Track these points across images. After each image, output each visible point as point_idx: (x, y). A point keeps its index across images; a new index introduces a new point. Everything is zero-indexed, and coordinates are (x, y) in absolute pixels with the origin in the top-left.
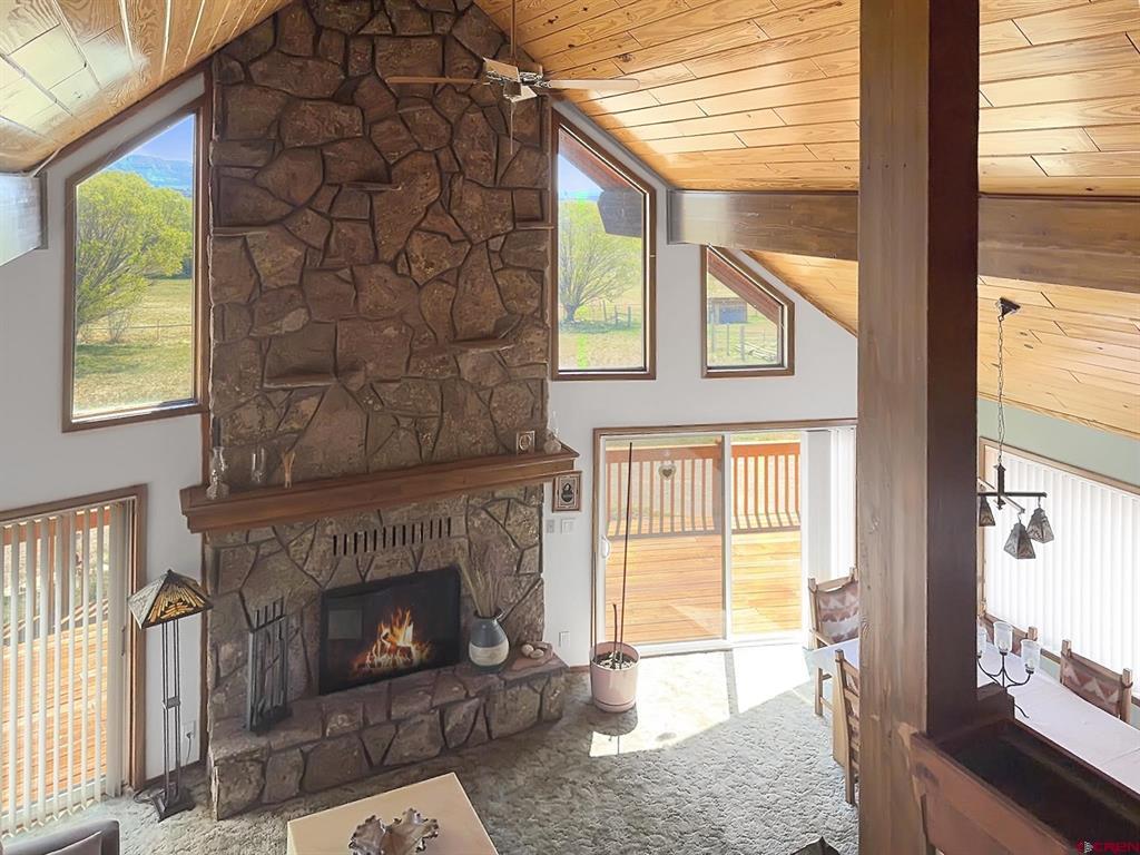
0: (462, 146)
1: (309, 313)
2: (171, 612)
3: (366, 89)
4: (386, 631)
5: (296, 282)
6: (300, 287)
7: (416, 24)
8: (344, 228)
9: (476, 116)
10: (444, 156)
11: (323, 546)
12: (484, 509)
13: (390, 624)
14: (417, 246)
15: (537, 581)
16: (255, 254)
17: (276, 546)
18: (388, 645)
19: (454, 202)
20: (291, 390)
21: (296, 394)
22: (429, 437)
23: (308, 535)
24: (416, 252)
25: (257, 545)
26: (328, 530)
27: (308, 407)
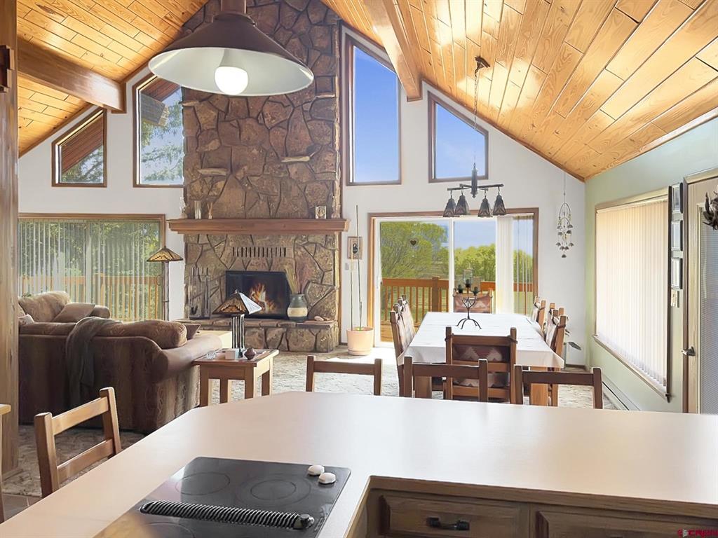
1: (220, 142)
4: (253, 292)
5: (214, 127)
6: (216, 129)
11: (228, 251)
12: (303, 246)
13: (256, 290)
14: (267, 109)
15: (332, 290)
16: (198, 114)
17: (209, 247)
20: (213, 177)
21: (215, 179)
22: (273, 205)
23: (222, 245)
24: (266, 112)
25: (202, 245)
26: (231, 244)
27: (220, 185)
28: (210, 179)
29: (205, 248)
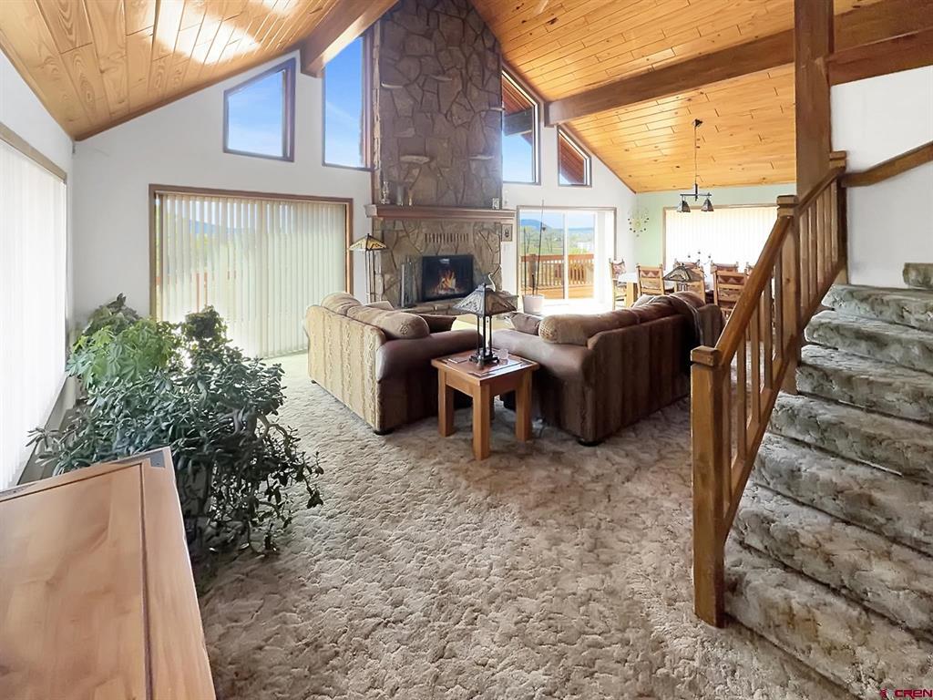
0: (471, 68)
1: (415, 131)
2: (374, 247)
3: (436, 34)
4: (443, 279)
5: (410, 115)
6: (412, 117)
7: (453, 11)
8: (428, 95)
9: (475, 56)
10: (464, 72)
11: (422, 237)
12: (480, 232)
13: (445, 276)
14: (454, 108)
15: (499, 268)
16: (396, 99)
17: (404, 234)
18: (444, 286)
19: (468, 93)
20: (409, 163)
21: (412, 165)
22: (460, 196)
23: (416, 231)
24: (454, 112)
25: (397, 231)
26: (424, 230)
27: (416, 172)
28: (407, 165)
29: (401, 235)
